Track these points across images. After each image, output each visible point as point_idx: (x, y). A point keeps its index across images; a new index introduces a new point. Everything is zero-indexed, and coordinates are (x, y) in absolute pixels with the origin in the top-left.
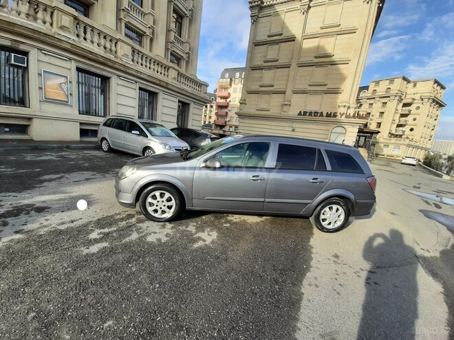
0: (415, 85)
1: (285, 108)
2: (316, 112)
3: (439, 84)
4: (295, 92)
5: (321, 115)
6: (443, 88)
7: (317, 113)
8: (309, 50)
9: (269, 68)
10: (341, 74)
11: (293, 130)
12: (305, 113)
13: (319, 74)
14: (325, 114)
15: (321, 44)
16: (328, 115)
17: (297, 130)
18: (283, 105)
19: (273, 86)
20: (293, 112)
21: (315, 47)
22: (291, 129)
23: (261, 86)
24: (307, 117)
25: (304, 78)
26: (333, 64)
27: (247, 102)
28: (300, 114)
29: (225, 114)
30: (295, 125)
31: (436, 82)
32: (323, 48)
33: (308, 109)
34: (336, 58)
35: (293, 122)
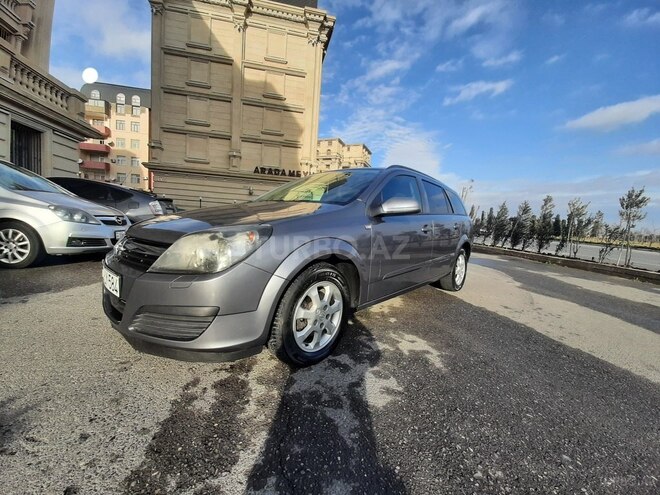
0: (349, 149)
1: (235, 161)
2: (276, 170)
3: (367, 150)
4: (245, 140)
5: (284, 173)
6: (370, 153)
7: (279, 171)
8: (254, 84)
9: (199, 96)
10: (297, 124)
11: (251, 194)
12: (263, 170)
13: (272, 120)
14: (287, 173)
15: (269, 80)
16: (291, 174)
17: (255, 193)
18: (230, 156)
19: (208, 126)
20: (246, 167)
21: (261, 82)
22: (247, 192)
23: (187, 123)
24: (266, 175)
25: (253, 122)
26: (286, 109)
27: (164, 147)
28: (256, 171)
29: (103, 167)
30: (253, 187)
31: (364, 147)
32: (271, 86)
33: (267, 165)
34: (288, 102)
35: (248, 182)
